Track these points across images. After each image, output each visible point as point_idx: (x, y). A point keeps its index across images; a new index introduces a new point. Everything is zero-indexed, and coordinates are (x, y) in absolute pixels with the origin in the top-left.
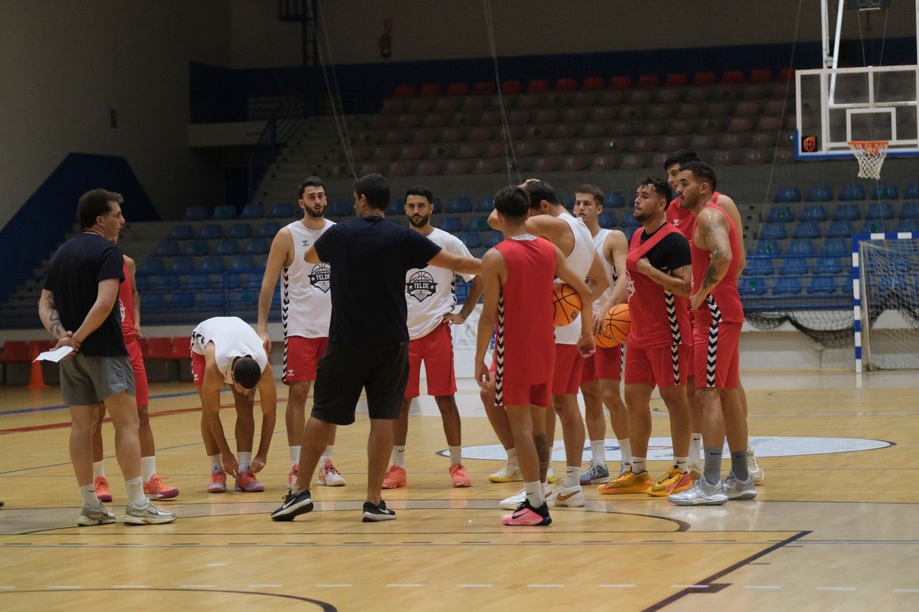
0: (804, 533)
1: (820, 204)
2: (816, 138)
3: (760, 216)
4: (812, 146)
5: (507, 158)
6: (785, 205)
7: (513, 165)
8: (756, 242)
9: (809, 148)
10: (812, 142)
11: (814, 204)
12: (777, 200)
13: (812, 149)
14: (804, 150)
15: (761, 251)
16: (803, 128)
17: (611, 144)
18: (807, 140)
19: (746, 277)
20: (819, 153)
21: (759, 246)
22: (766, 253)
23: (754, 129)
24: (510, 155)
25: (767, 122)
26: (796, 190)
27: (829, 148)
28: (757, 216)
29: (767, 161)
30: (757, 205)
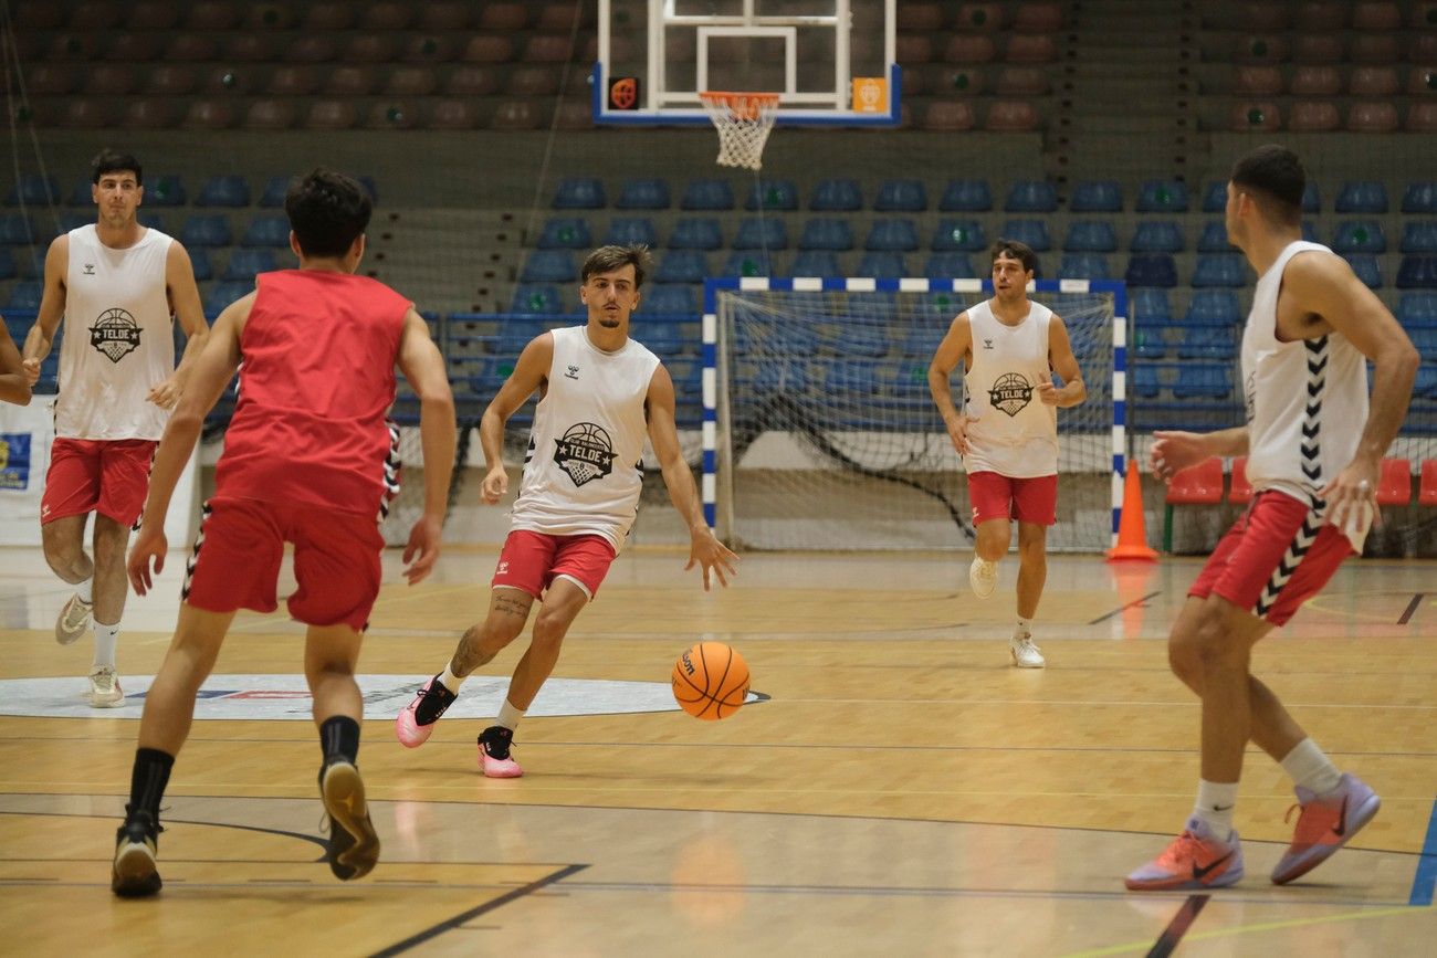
0: (574, 869)
1: (642, 215)
2: (638, 83)
3: (524, 234)
4: (629, 98)
5: (10, 98)
6: (574, 214)
7: (22, 111)
8: (514, 287)
9: (623, 103)
10: (629, 91)
11: (630, 214)
12: (559, 203)
13: (629, 103)
14: (612, 106)
15: (523, 305)
16: (613, 63)
17: (227, 78)
18: (619, 85)
19: (491, 357)
20: (641, 113)
21: (518, 296)
22: (531, 311)
23: (516, 58)
24: (16, 91)
25: (543, 45)
26: (597, 186)
27: (662, 103)
28: (518, 237)
29: (541, 124)
30: (517, 213)
